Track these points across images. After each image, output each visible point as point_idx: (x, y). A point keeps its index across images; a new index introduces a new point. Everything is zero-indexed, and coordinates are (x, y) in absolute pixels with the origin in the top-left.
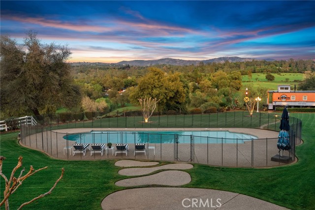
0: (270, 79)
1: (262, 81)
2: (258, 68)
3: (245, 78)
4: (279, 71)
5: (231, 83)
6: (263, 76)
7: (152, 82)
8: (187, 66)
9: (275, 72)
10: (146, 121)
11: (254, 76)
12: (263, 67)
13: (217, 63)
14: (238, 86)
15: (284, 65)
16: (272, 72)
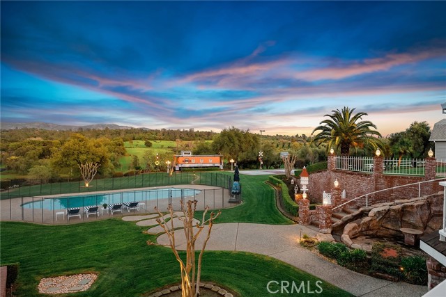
0: (148, 145)
1: (141, 147)
2: (137, 136)
3: (127, 144)
4: (155, 139)
5: (116, 149)
6: (142, 143)
7: (78, 148)
8: (63, 132)
9: (152, 140)
10: (87, 185)
11: (135, 142)
12: (141, 135)
13: (97, 129)
14: (123, 152)
15: (158, 134)
16: (149, 139)
